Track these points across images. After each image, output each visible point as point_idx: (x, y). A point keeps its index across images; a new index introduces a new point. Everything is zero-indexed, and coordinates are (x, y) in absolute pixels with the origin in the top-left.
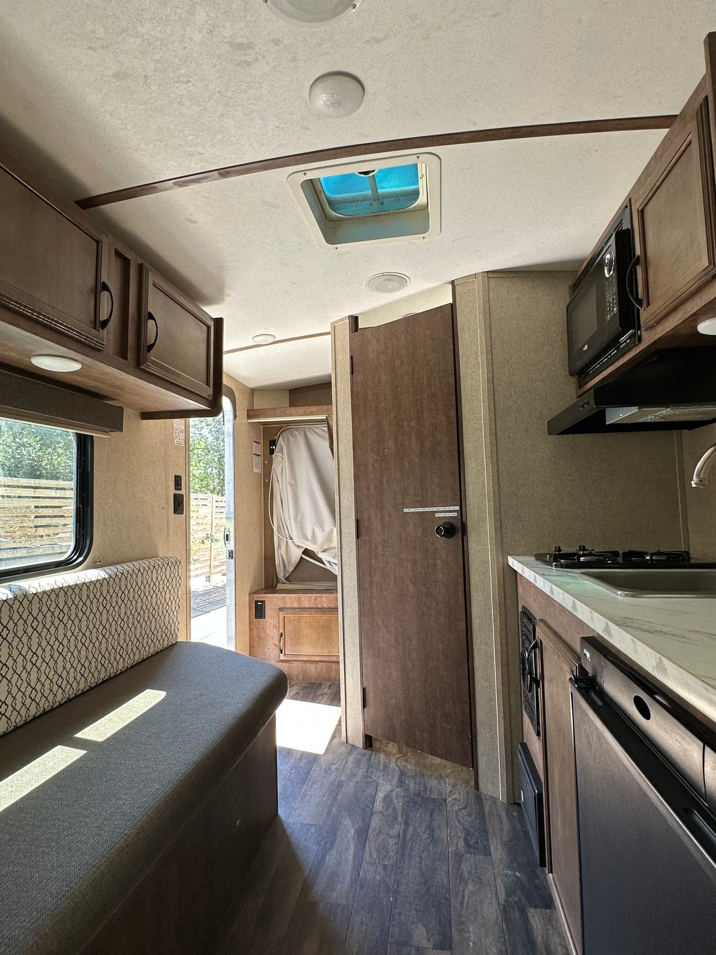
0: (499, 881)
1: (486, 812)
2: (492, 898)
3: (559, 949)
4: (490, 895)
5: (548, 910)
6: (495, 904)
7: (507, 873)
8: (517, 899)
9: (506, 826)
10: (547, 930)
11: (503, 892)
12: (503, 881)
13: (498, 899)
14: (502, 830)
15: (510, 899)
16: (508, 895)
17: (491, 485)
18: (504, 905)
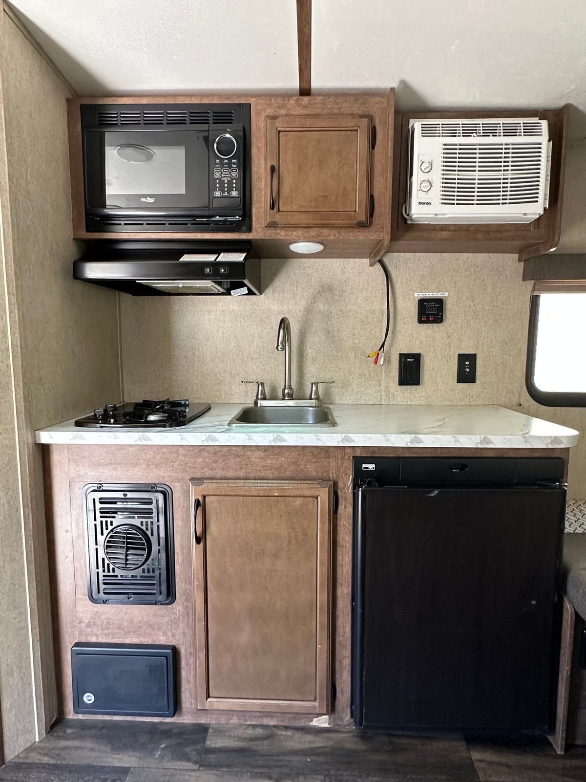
0: (169, 765)
1: (52, 762)
2: (190, 776)
3: (248, 731)
4: (187, 777)
5: (210, 730)
6: (197, 774)
7: (159, 755)
8: (194, 752)
9: (89, 744)
10: (230, 736)
11: (184, 763)
12: (168, 761)
13: (192, 770)
14: (92, 749)
15: (194, 759)
16: (189, 760)
17: (17, 335)
18: (200, 765)
